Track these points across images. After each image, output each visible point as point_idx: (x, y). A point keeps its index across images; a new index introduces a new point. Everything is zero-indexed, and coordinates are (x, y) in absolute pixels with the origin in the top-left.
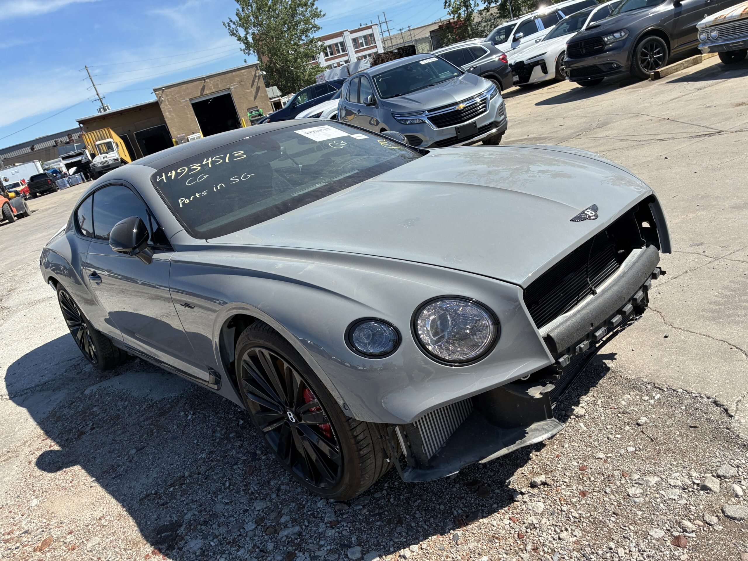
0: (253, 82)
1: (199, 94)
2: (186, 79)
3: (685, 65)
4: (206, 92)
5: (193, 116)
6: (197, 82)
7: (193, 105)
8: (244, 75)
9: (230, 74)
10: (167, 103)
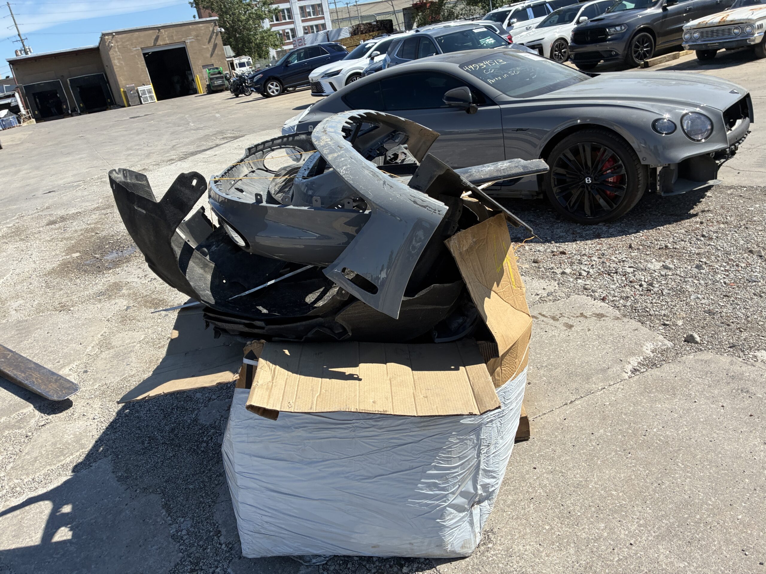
0: (211, 38)
1: (152, 44)
2: (139, 27)
3: (667, 59)
4: (160, 42)
5: (143, 66)
6: (151, 32)
7: (144, 54)
8: (202, 30)
9: (186, 27)
10: (117, 50)
